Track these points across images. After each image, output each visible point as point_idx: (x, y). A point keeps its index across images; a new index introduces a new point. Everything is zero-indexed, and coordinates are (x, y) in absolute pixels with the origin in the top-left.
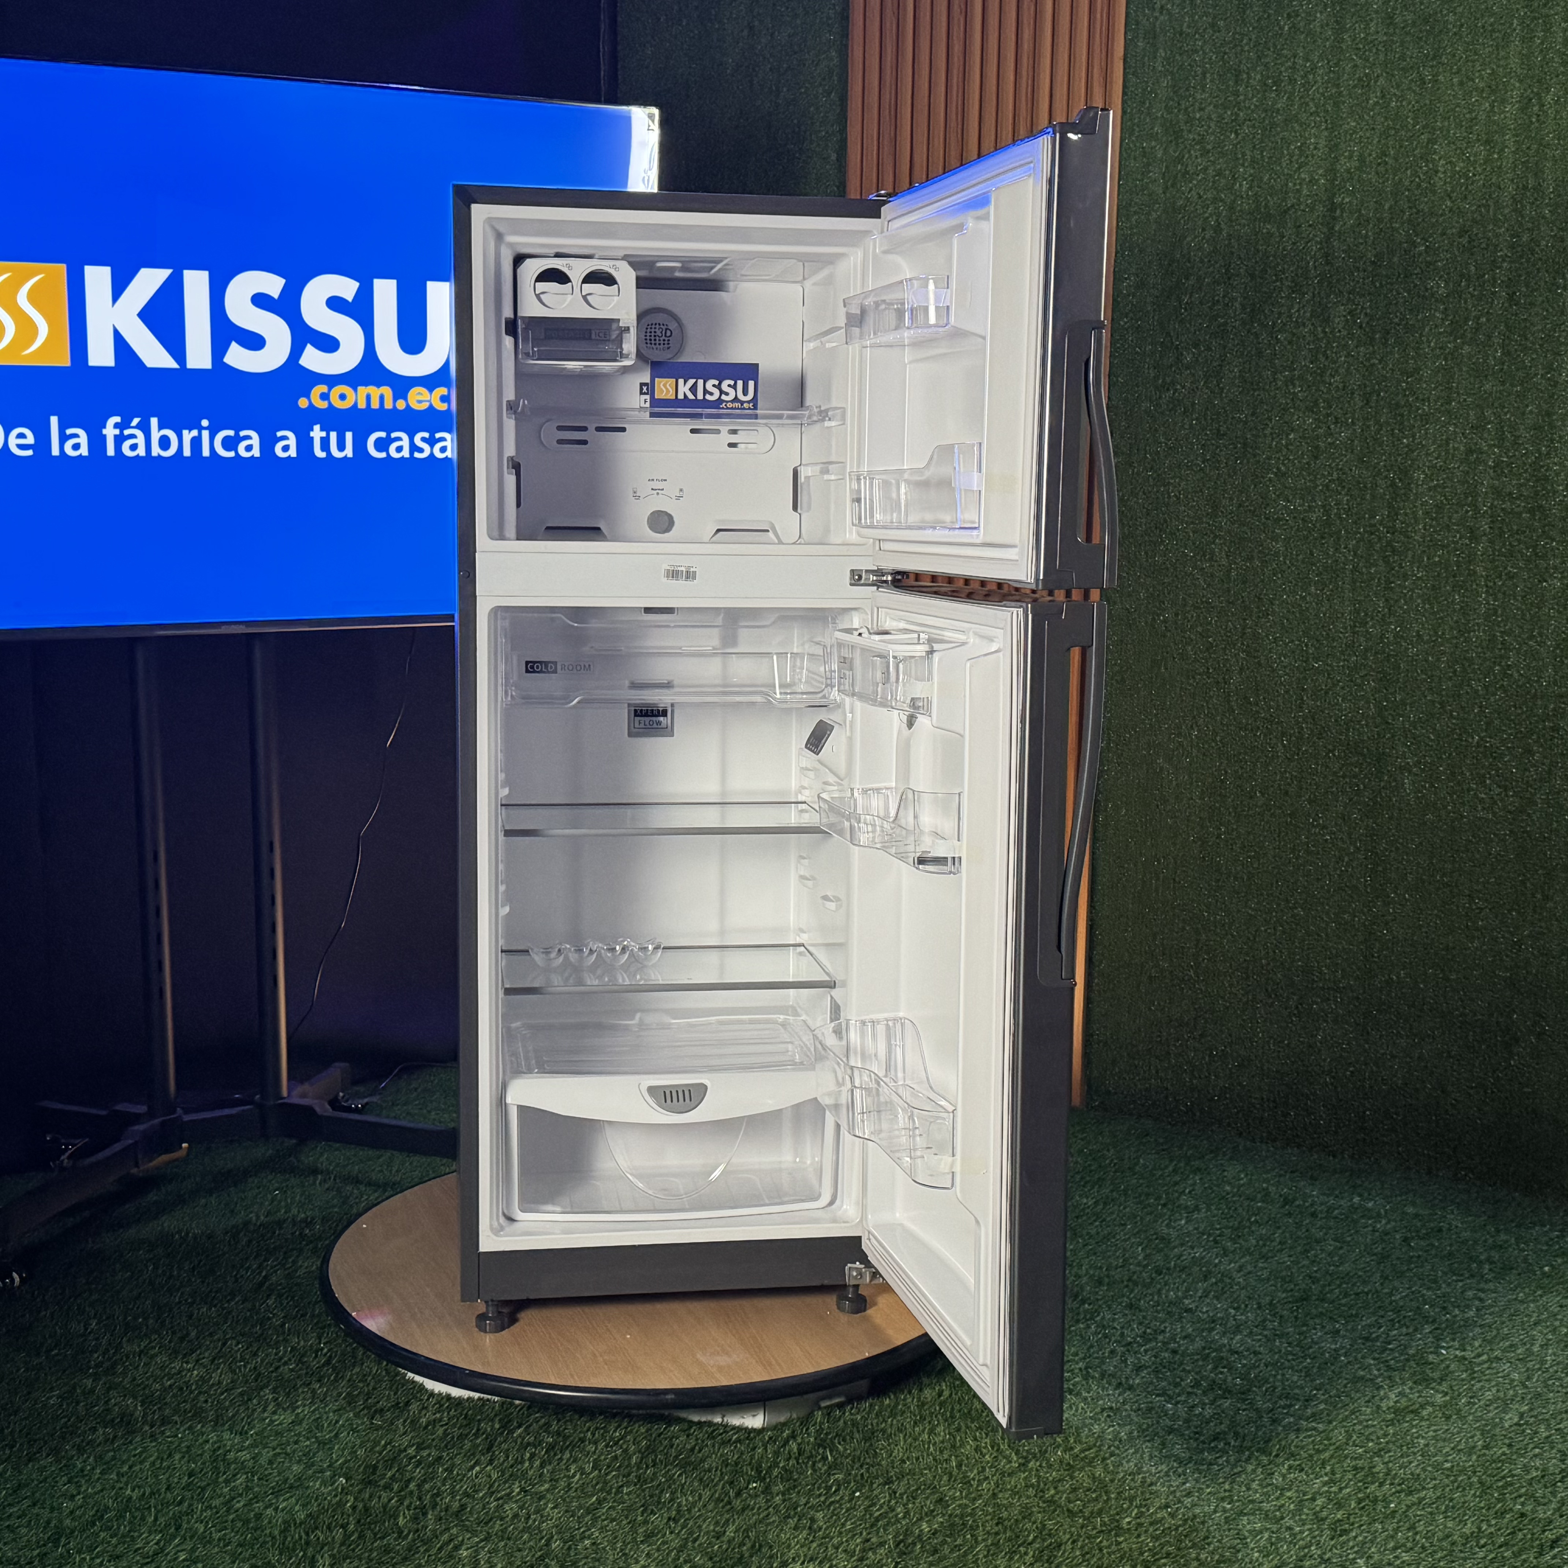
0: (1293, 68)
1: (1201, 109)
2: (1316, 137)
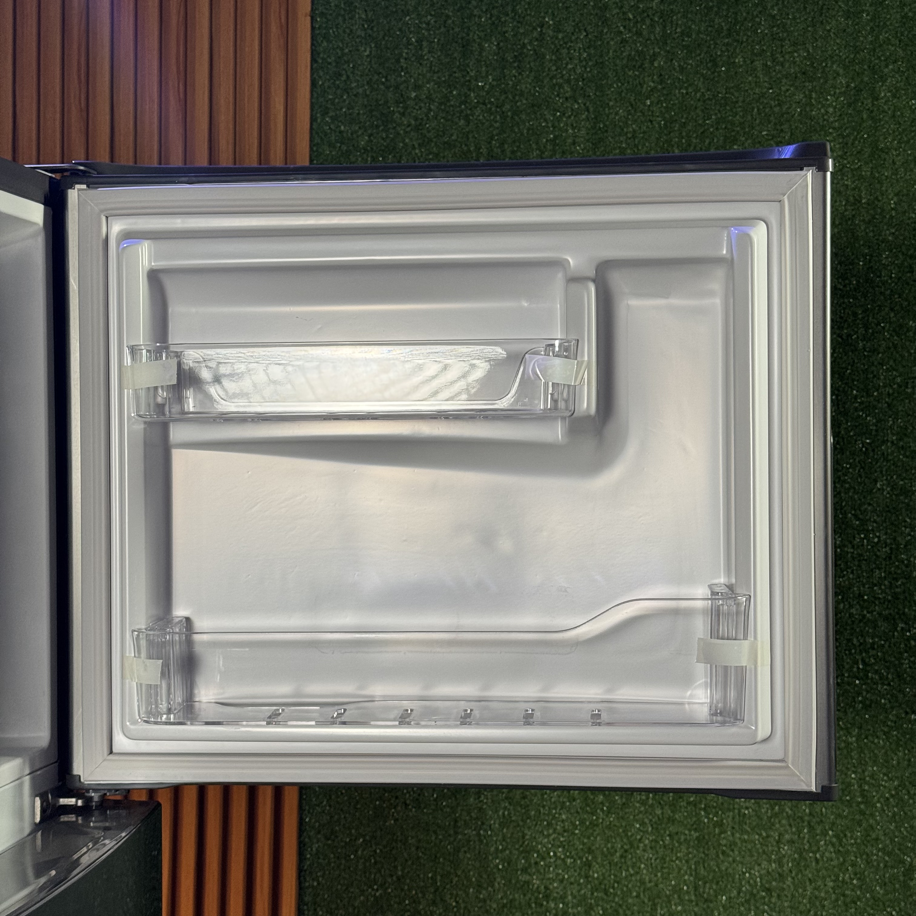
0: (541, 38)
1: (417, 87)
2: (573, 128)
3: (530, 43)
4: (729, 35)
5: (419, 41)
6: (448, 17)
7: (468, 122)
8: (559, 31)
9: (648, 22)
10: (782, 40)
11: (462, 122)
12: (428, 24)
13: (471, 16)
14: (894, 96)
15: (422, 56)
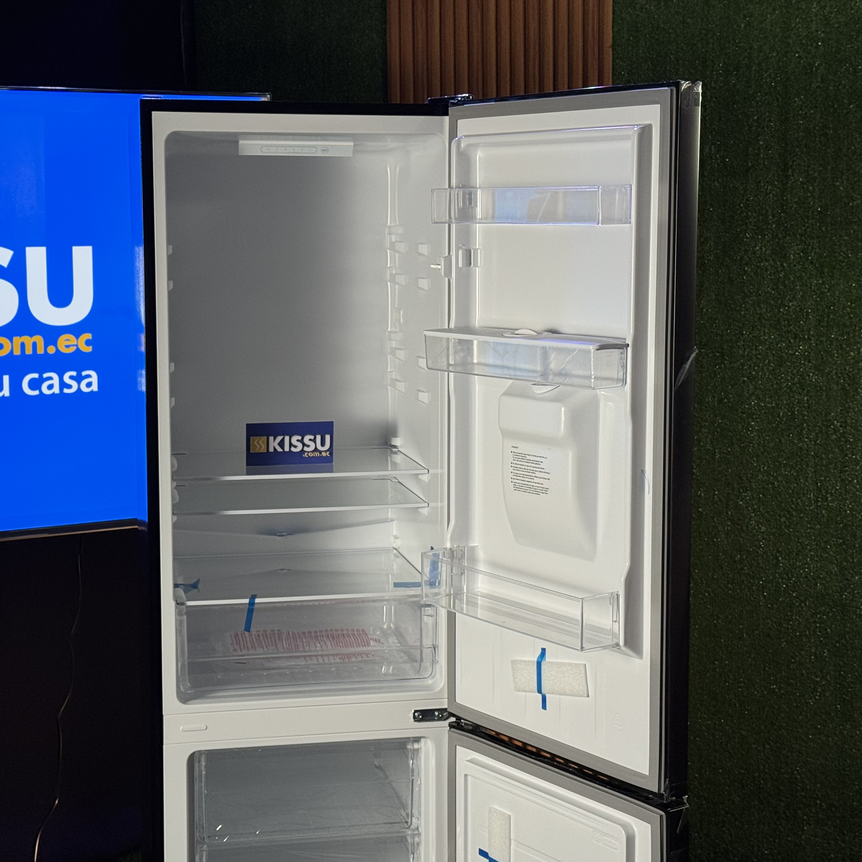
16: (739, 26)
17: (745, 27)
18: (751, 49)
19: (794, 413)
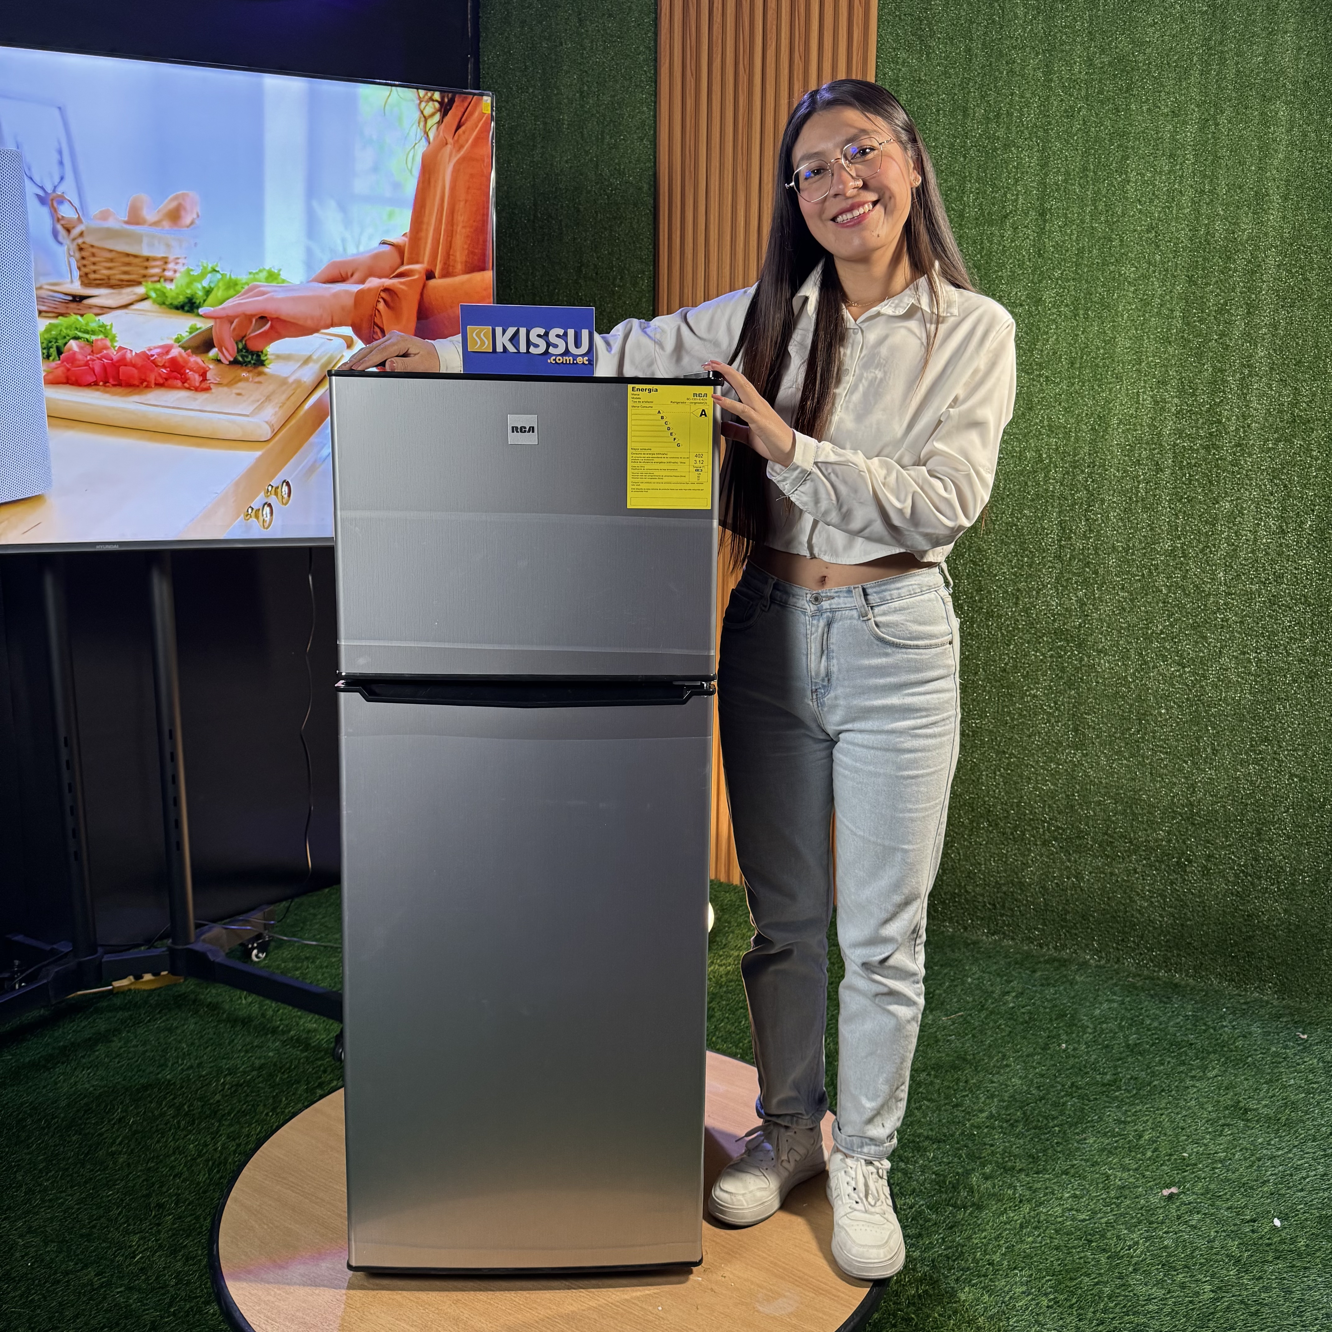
2: (1030, 157)
3: (1005, 106)
4: (1127, 92)
5: (938, 111)
6: (955, 94)
7: (965, 157)
8: (1023, 97)
9: (1077, 87)
10: (1160, 92)
11: (962, 159)
12: (943, 100)
13: (969, 92)
14: (1229, 123)
15: (939, 121)
16: (1002, 73)
17: (1007, 73)
18: (1012, 95)
19: (1041, 455)
